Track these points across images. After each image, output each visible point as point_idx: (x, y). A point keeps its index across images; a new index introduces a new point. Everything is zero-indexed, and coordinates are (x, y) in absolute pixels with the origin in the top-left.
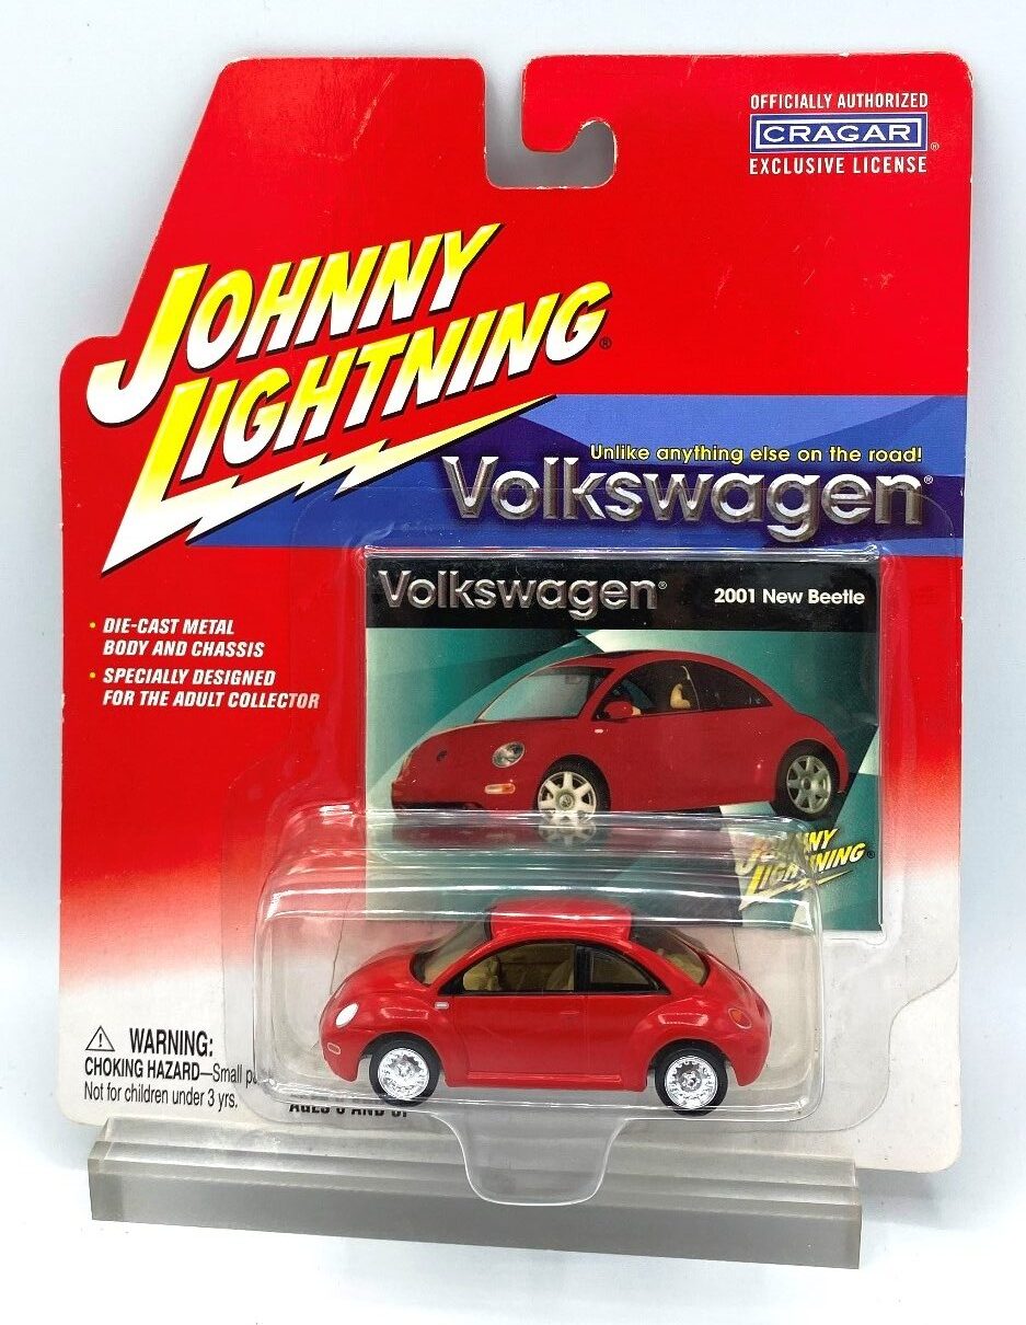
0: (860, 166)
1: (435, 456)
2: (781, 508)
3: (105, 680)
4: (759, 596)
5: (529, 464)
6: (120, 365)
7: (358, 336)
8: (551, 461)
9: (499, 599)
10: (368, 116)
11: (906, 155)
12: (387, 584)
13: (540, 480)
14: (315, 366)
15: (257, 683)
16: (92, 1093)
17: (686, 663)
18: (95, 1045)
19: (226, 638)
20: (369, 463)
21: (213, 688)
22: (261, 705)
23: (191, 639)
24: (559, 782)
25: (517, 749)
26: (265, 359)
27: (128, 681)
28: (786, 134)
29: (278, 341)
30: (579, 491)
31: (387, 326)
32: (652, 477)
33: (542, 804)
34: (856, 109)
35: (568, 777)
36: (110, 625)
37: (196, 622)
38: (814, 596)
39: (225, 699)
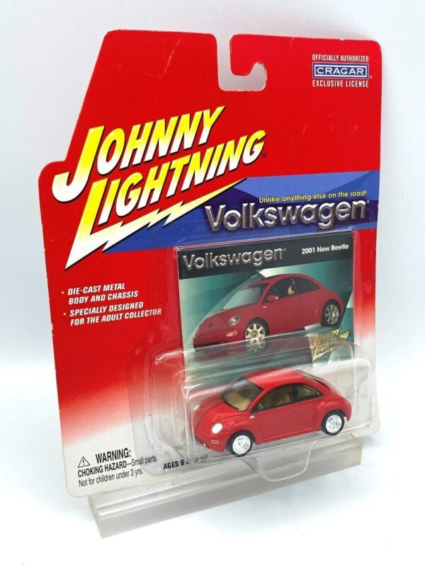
0: (348, 84)
1: (202, 206)
2: (323, 216)
3: (71, 315)
4: (316, 250)
5: (236, 207)
6: (67, 174)
7: (170, 157)
8: (245, 205)
9: (228, 262)
10: (170, 58)
11: (362, 80)
12: (186, 261)
13: (241, 213)
14: (153, 171)
15: (136, 308)
16: (82, 484)
17: (293, 278)
18: (82, 464)
19: (121, 291)
20: (176, 211)
21: (118, 312)
22: (138, 316)
23: (107, 293)
24: (252, 328)
25: (237, 319)
26: (132, 169)
27: (81, 314)
28: (324, 71)
29: (137, 160)
30: (255, 216)
31: (182, 152)
32: (280, 208)
33: (247, 337)
34: (346, 62)
35: (255, 326)
36: (71, 292)
37: (109, 286)
38: (333, 248)
39: (123, 316)
